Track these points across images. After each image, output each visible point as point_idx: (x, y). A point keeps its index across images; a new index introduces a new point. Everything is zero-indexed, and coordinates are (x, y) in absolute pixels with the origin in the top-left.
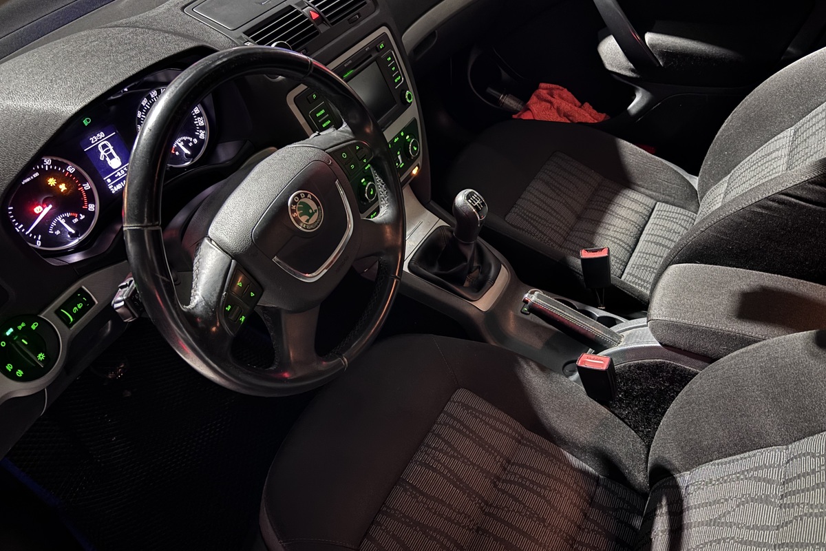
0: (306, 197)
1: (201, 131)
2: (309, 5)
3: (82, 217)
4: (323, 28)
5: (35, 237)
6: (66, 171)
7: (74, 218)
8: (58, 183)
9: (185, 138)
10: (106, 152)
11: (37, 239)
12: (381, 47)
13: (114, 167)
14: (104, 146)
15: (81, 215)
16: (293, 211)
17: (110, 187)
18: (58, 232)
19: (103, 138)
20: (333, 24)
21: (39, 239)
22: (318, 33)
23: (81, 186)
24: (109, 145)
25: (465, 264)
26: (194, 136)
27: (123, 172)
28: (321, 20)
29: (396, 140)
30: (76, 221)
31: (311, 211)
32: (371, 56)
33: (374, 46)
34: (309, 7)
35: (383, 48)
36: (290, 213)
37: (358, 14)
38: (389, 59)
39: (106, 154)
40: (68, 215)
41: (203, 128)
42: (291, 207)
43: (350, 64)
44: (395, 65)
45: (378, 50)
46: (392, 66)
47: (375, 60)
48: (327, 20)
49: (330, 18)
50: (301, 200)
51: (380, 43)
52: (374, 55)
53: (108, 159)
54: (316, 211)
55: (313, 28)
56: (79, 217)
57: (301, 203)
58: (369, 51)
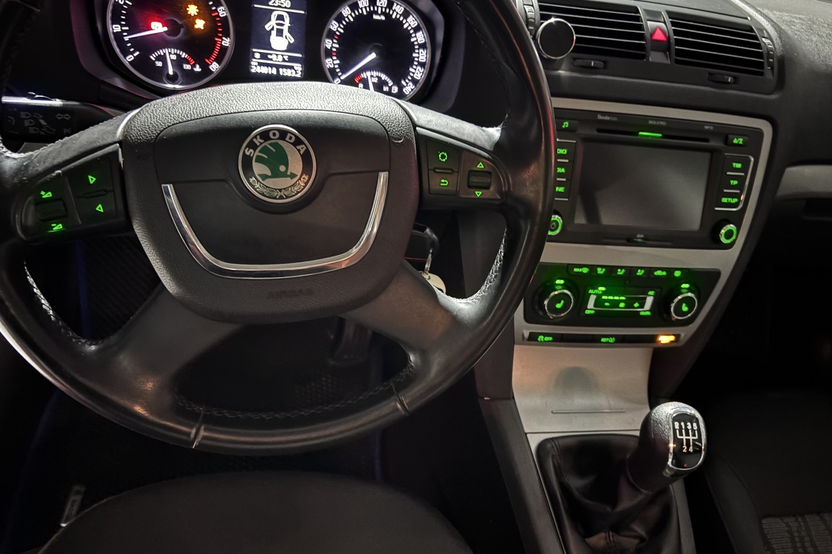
0: (295, 144)
1: (411, 84)
2: (665, 23)
3: (198, 69)
4: (655, 57)
5: (132, 50)
6: (216, 11)
7: (188, 63)
8: (199, 16)
9: (384, 77)
10: (277, 24)
11: (132, 53)
12: (735, 141)
13: (273, 46)
14: (280, 17)
15: (198, 66)
16: (252, 145)
17: (252, 63)
18: (159, 64)
19: (285, 8)
20: (677, 62)
21: (135, 55)
22: (643, 57)
23: (221, 38)
24: (287, 20)
25: (609, 509)
26: (397, 82)
27: (280, 58)
28: (664, 47)
29: (658, 273)
30: (187, 67)
31: (282, 168)
32: (707, 140)
33: (725, 133)
34: (663, 25)
35: (738, 145)
36: (245, 145)
37: (735, 78)
38: (739, 166)
39: (276, 27)
40: (184, 55)
41: (415, 82)
42: (255, 137)
43: (661, 126)
44: (742, 180)
45: (727, 141)
46: (734, 178)
47: (712, 151)
48: (673, 52)
49: (679, 52)
50: (281, 142)
51: (739, 135)
52: (713, 143)
53: (274, 33)
54: (293, 176)
55: (642, 47)
56: (194, 66)
57: (275, 145)
58: (708, 132)
